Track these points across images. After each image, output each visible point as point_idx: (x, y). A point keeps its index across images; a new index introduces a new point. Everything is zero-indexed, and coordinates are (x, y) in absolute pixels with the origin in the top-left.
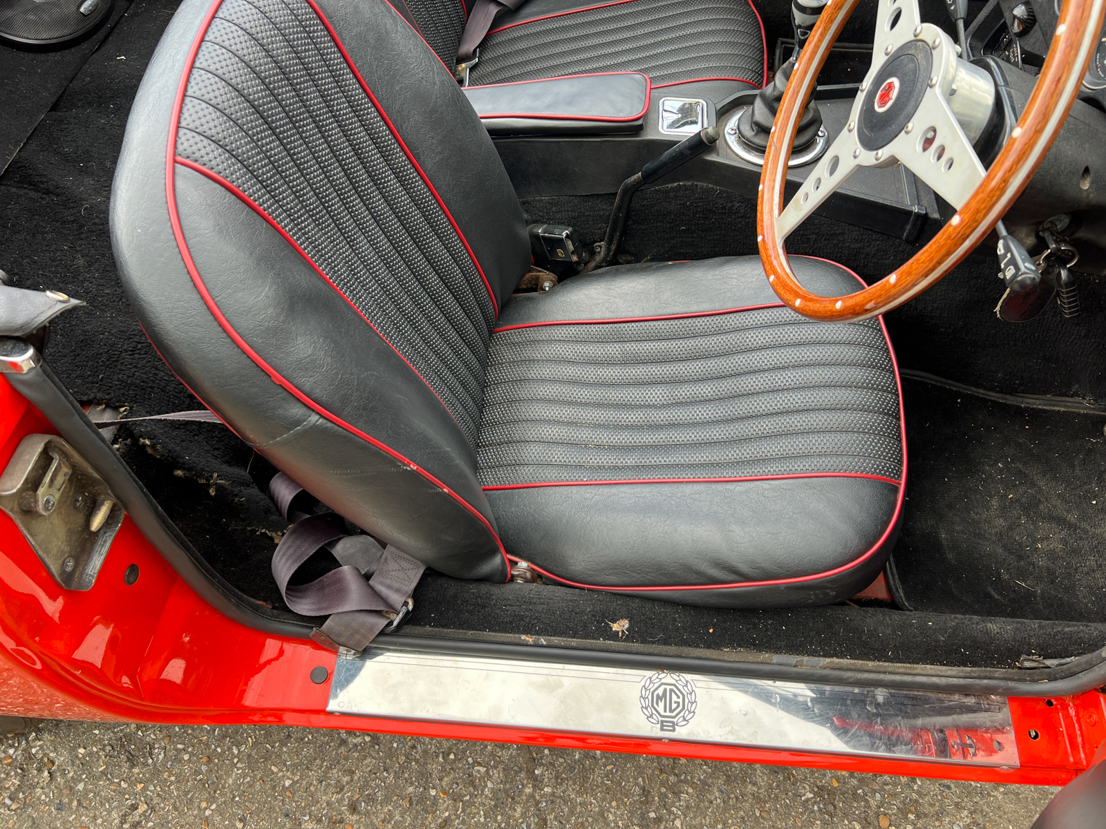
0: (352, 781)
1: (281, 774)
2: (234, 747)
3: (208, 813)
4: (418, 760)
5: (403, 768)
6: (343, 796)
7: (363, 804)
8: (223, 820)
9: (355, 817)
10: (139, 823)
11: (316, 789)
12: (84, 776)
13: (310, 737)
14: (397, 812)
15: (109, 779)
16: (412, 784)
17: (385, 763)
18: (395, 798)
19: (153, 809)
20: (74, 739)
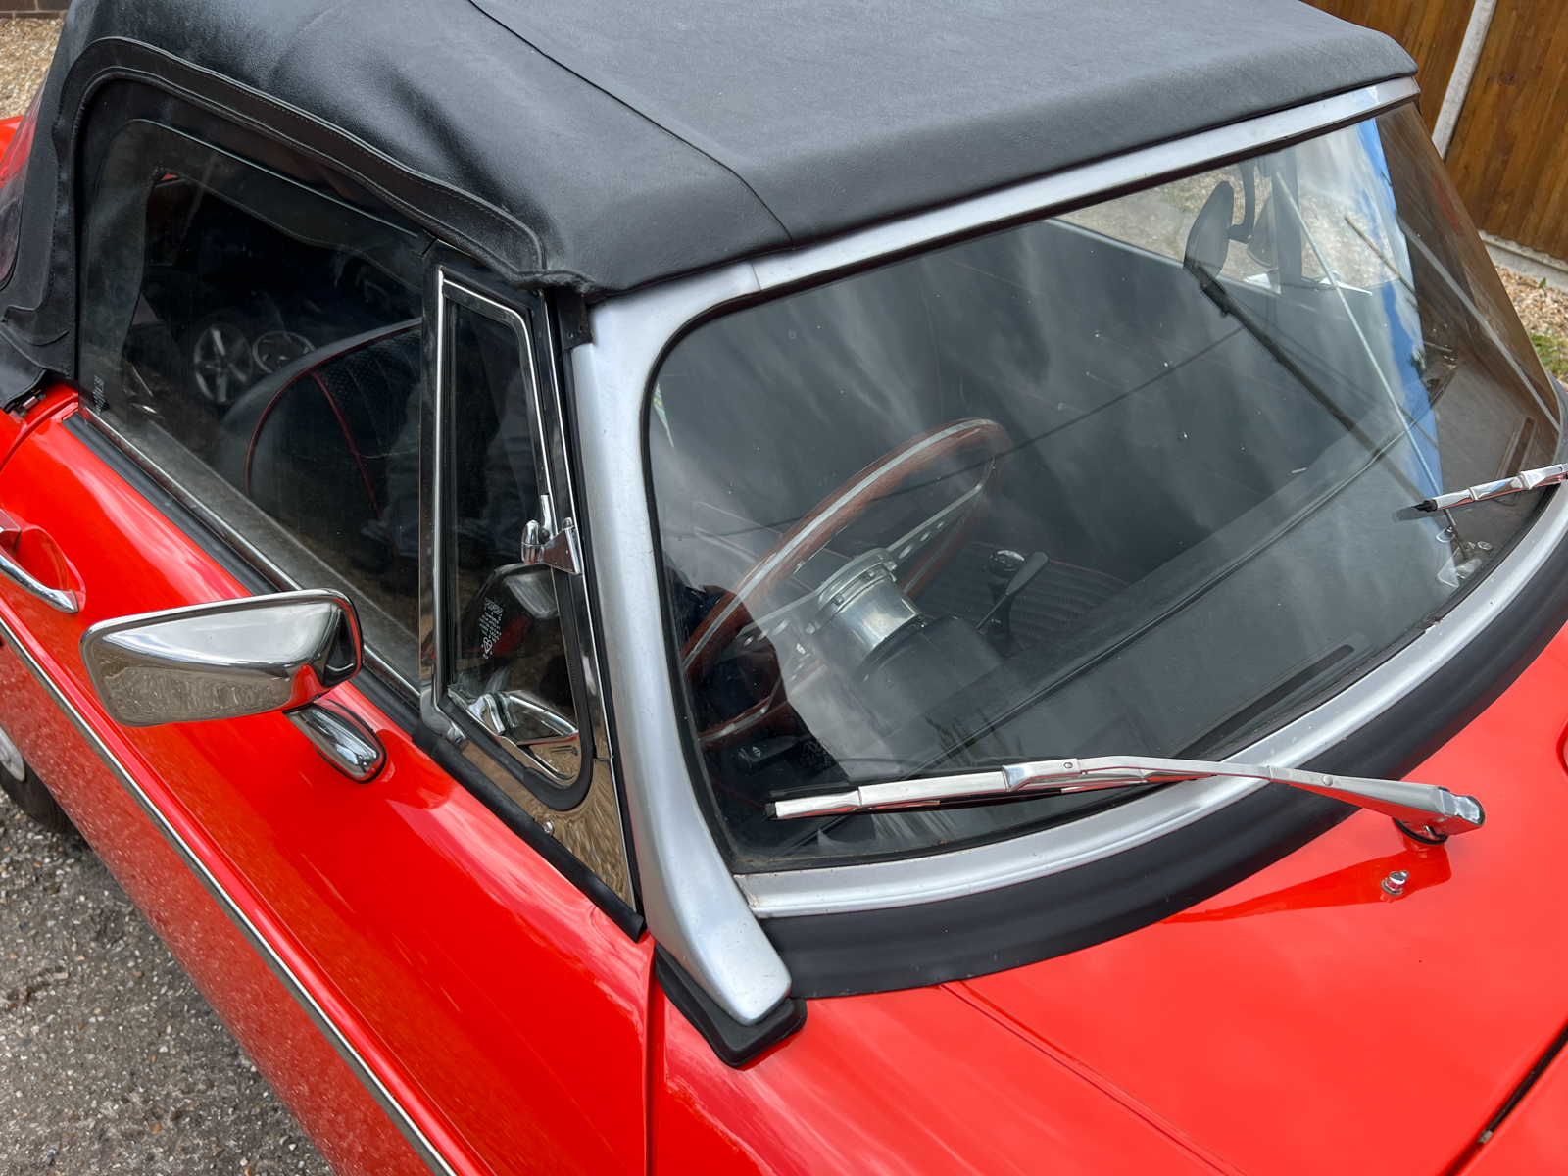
0: (203, 1092)
1: (167, 1038)
2: (166, 987)
3: (93, 1020)
4: (266, 1124)
5: (248, 1120)
6: (183, 1099)
7: (188, 1120)
8: (94, 1035)
9: (170, 1124)
10: (49, 984)
11: (174, 1074)
12: (61, 918)
13: (220, 1028)
14: (201, 1152)
15: (71, 935)
16: (238, 1139)
17: (241, 1102)
18: (214, 1139)
19: (67, 983)
20: (89, 886)
